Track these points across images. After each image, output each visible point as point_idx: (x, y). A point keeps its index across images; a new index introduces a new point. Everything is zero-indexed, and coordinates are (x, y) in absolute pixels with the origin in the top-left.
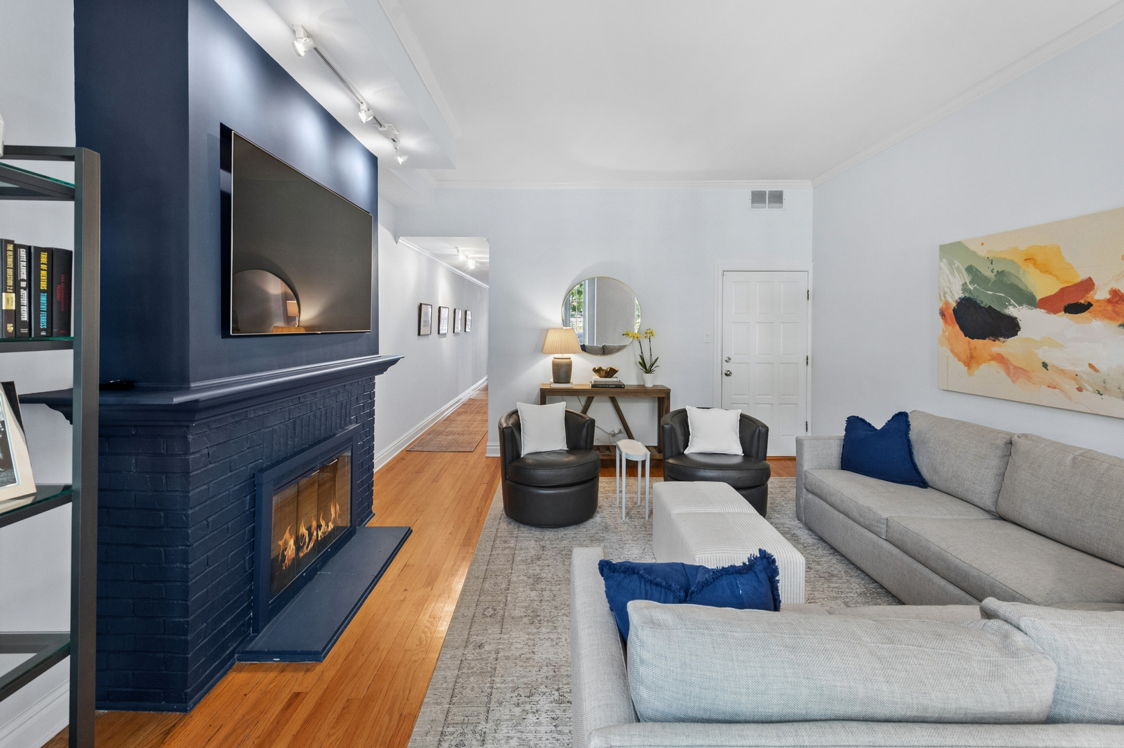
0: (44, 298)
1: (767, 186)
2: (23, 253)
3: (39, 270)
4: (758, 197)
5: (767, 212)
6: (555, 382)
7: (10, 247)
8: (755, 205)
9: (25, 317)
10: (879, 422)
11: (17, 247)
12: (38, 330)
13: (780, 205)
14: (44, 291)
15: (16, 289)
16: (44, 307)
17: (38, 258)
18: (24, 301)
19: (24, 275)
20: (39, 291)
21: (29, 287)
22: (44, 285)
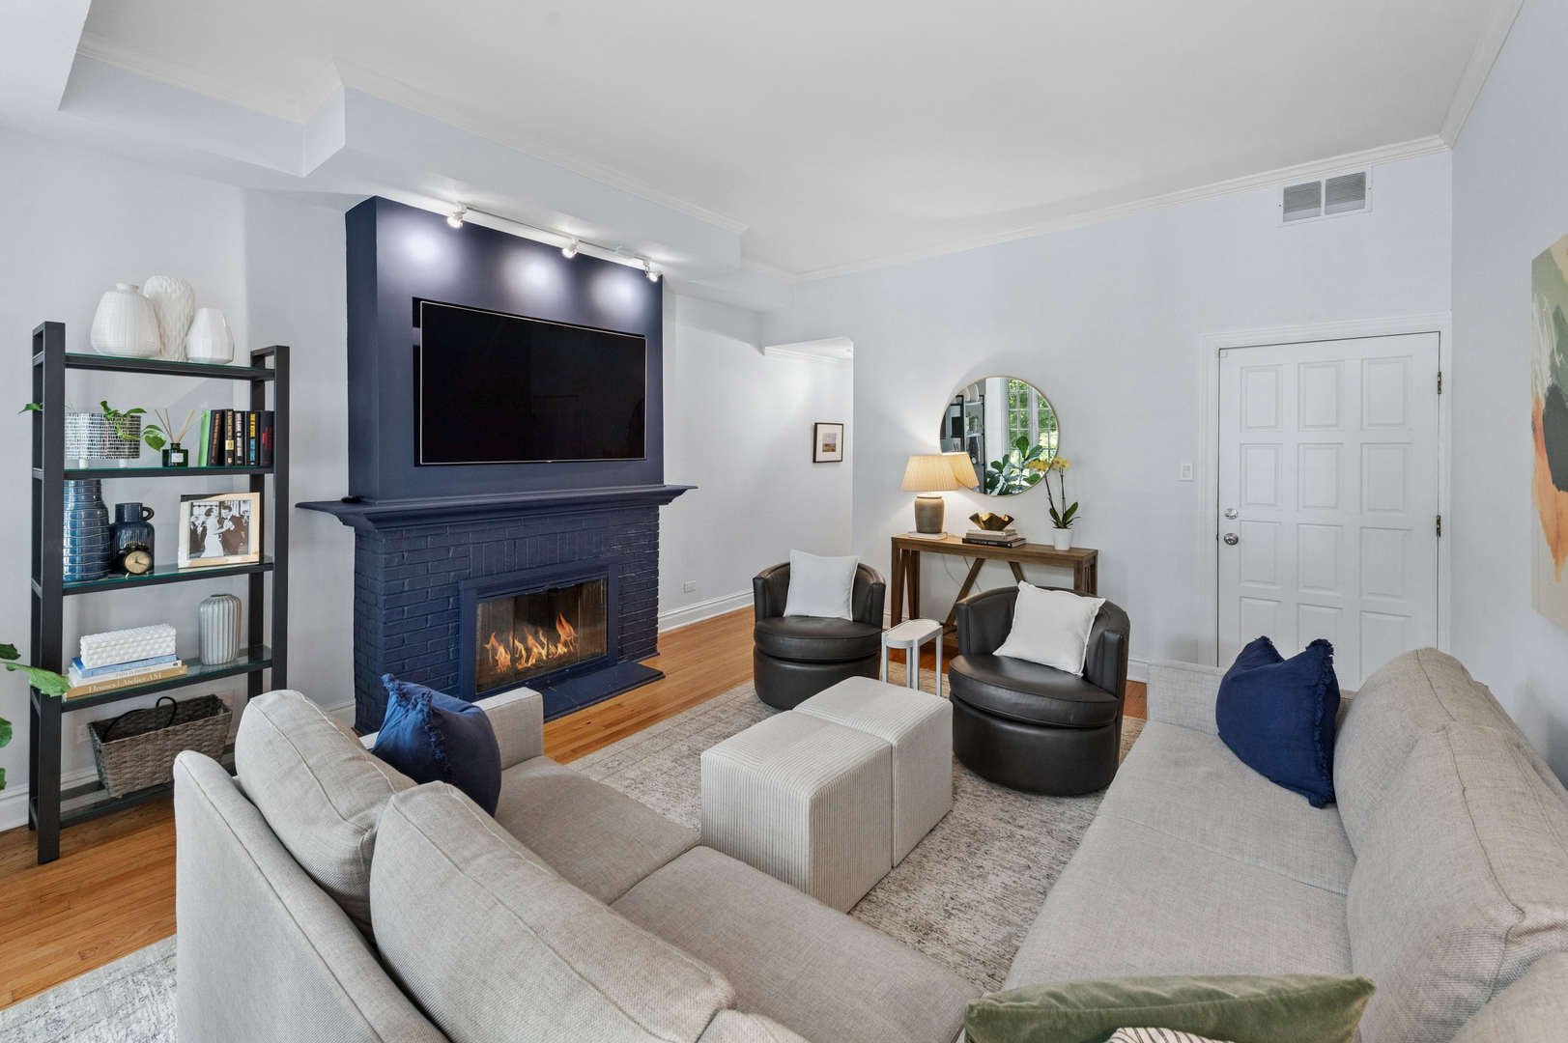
0: (253, 442)
1: (1322, 172)
2: (238, 416)
3: (249, 425)
4: (1300, 199)
5: (1326, 223)
6: (919, 531)
7: (230, 413)
8: (1290, 214)
9: (239, 454)
10: (1289, 649)
11: (234, 413)
12: (249, 462)
13: (1358, 202)
14: (253, 438)
15: (234, 438)
16: (253, 448)
17: (249, 418)
18: (239, 444)
19: (239, 428)
20: (249, 438)
21: (243, 436)
22: (253, 434)
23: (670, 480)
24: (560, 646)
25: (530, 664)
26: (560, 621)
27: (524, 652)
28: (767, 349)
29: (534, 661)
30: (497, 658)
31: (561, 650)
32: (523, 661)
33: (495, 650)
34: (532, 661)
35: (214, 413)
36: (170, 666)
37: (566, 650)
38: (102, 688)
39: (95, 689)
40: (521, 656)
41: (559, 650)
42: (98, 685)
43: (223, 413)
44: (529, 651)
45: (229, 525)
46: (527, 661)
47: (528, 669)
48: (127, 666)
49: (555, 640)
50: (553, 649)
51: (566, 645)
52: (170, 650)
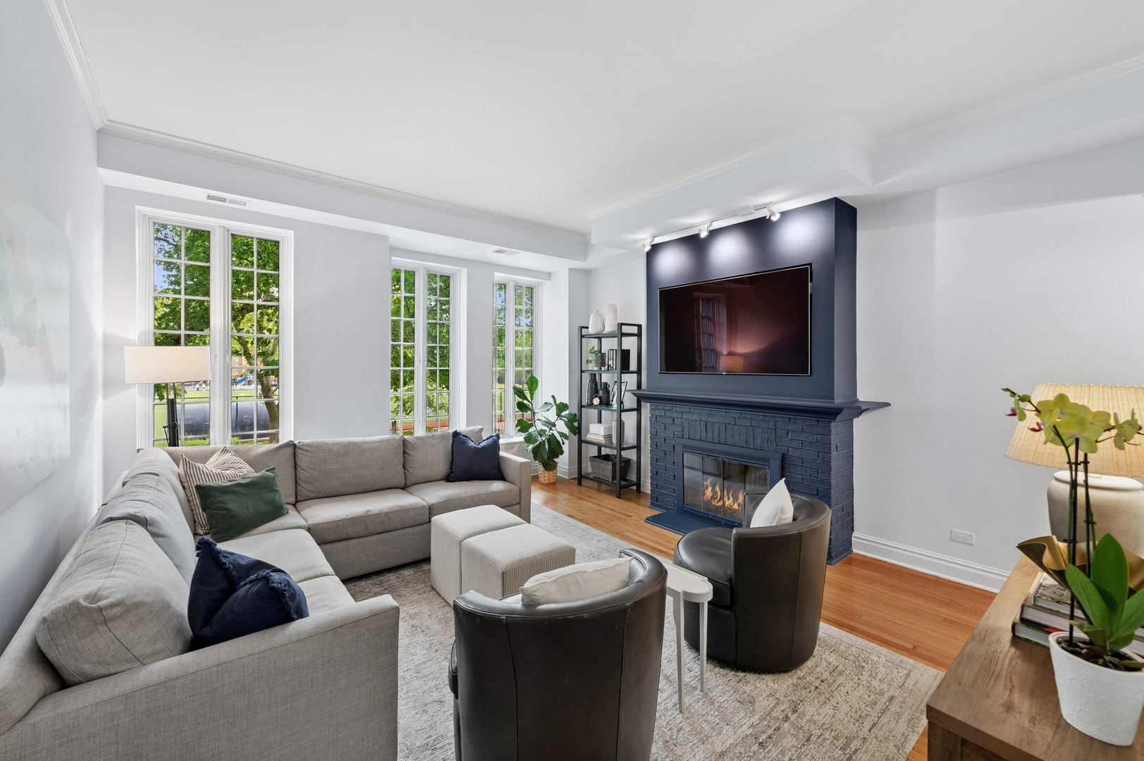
0: (615, 361)
11: (611, 350)
15: (610, 360)
18: (611, 362)
19: (611, 357)
21: (612, 359)
24: (736, 504)
25: (719, 505)
29: (722, 505)
31: (735, 506)
32: (717, 501)
40: (717, 498)
43: (609, 351)
46: (718, 503)
47: (717, 508)
49: (735, 500)
50: (732, 503)
51: (739, 505)
52: (603, 434)
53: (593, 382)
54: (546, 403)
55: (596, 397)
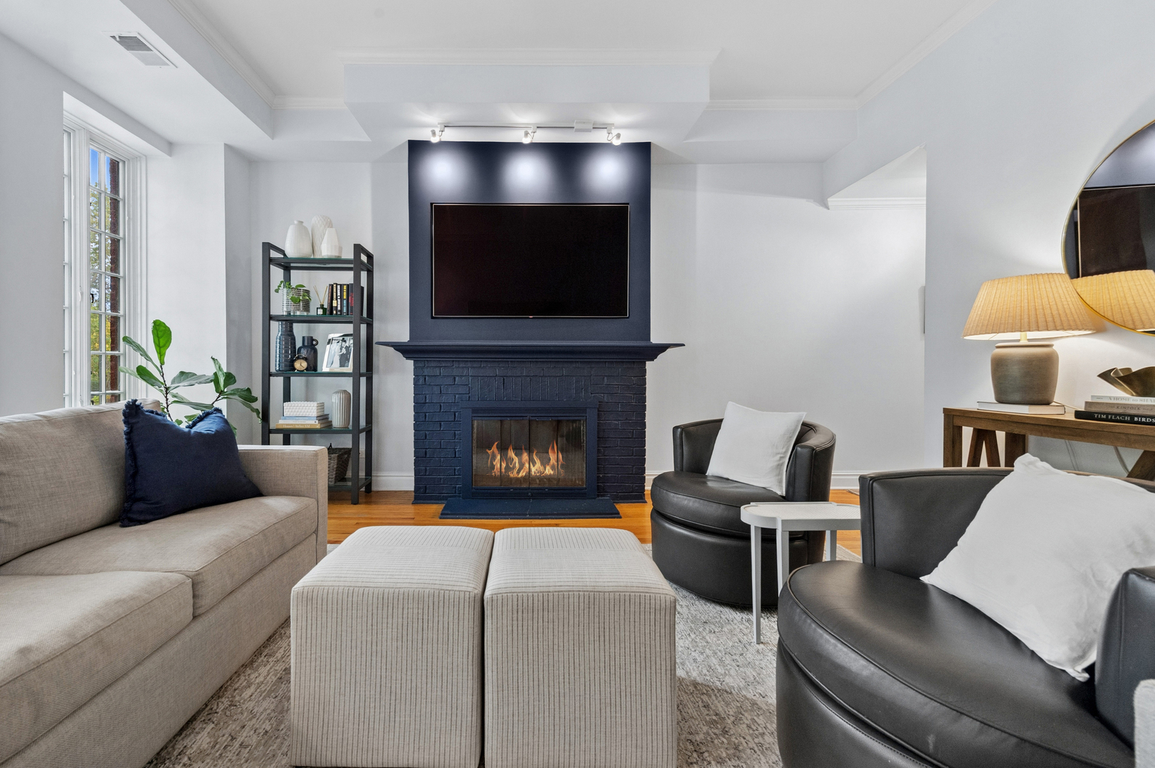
0: (345, 302)
2: (339, 287)
3: (343, 292)
7: (335, 285)
9: (339, 310)
11: (337, 284)
12: (344, 313)
14: (345, 299)
15: (337, 300)
16: (345, 305)
17: (343, 288)
18: (339, 303)
19: (339, 294)
20: (343, 300)
21: (341, 298)
22: (345, 297)
23: (655, 339)
24: (548, 468)
25: (520, 475)
26: (553, 448)
27: (517, 465)
28: (831, 201)
29: (524, 474)
30: (494, 463)
31: (549, 471)
32: (515, 471)
33: (494, 457)
34: (522, 474)
35: (330, 285)
36: (312, 422)
37: (552, 473)
38: (288, 427)
39: (286, 427)
40: (514, 467)
41: (547, 471)
42: (287, 425)
43: (332, 286)
44: (522, 466)
45: (344, 351)
46: (518, 472)
47: (517, 479)
48: (297, 418)
49: (545, 462)
50: (542, 468)
51: (553, 468)
52: (315, 414)
53: (289, 335)
54: (182, 373)
55: (298, 358)
